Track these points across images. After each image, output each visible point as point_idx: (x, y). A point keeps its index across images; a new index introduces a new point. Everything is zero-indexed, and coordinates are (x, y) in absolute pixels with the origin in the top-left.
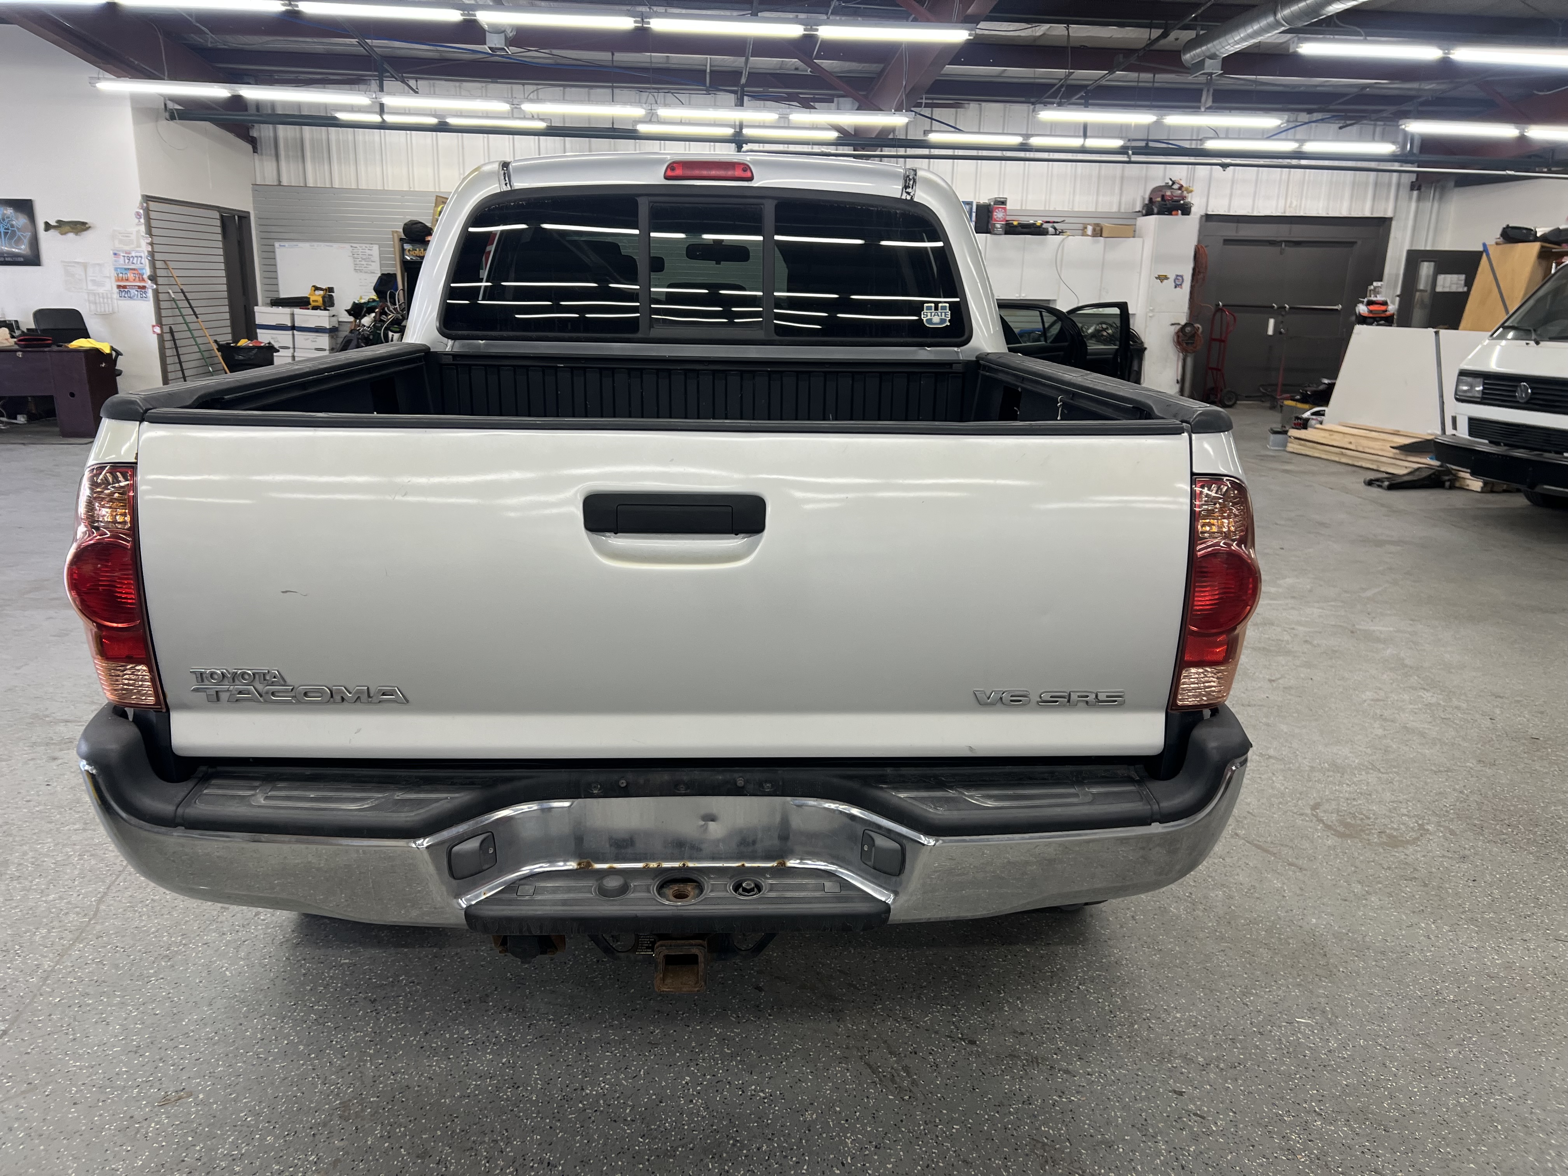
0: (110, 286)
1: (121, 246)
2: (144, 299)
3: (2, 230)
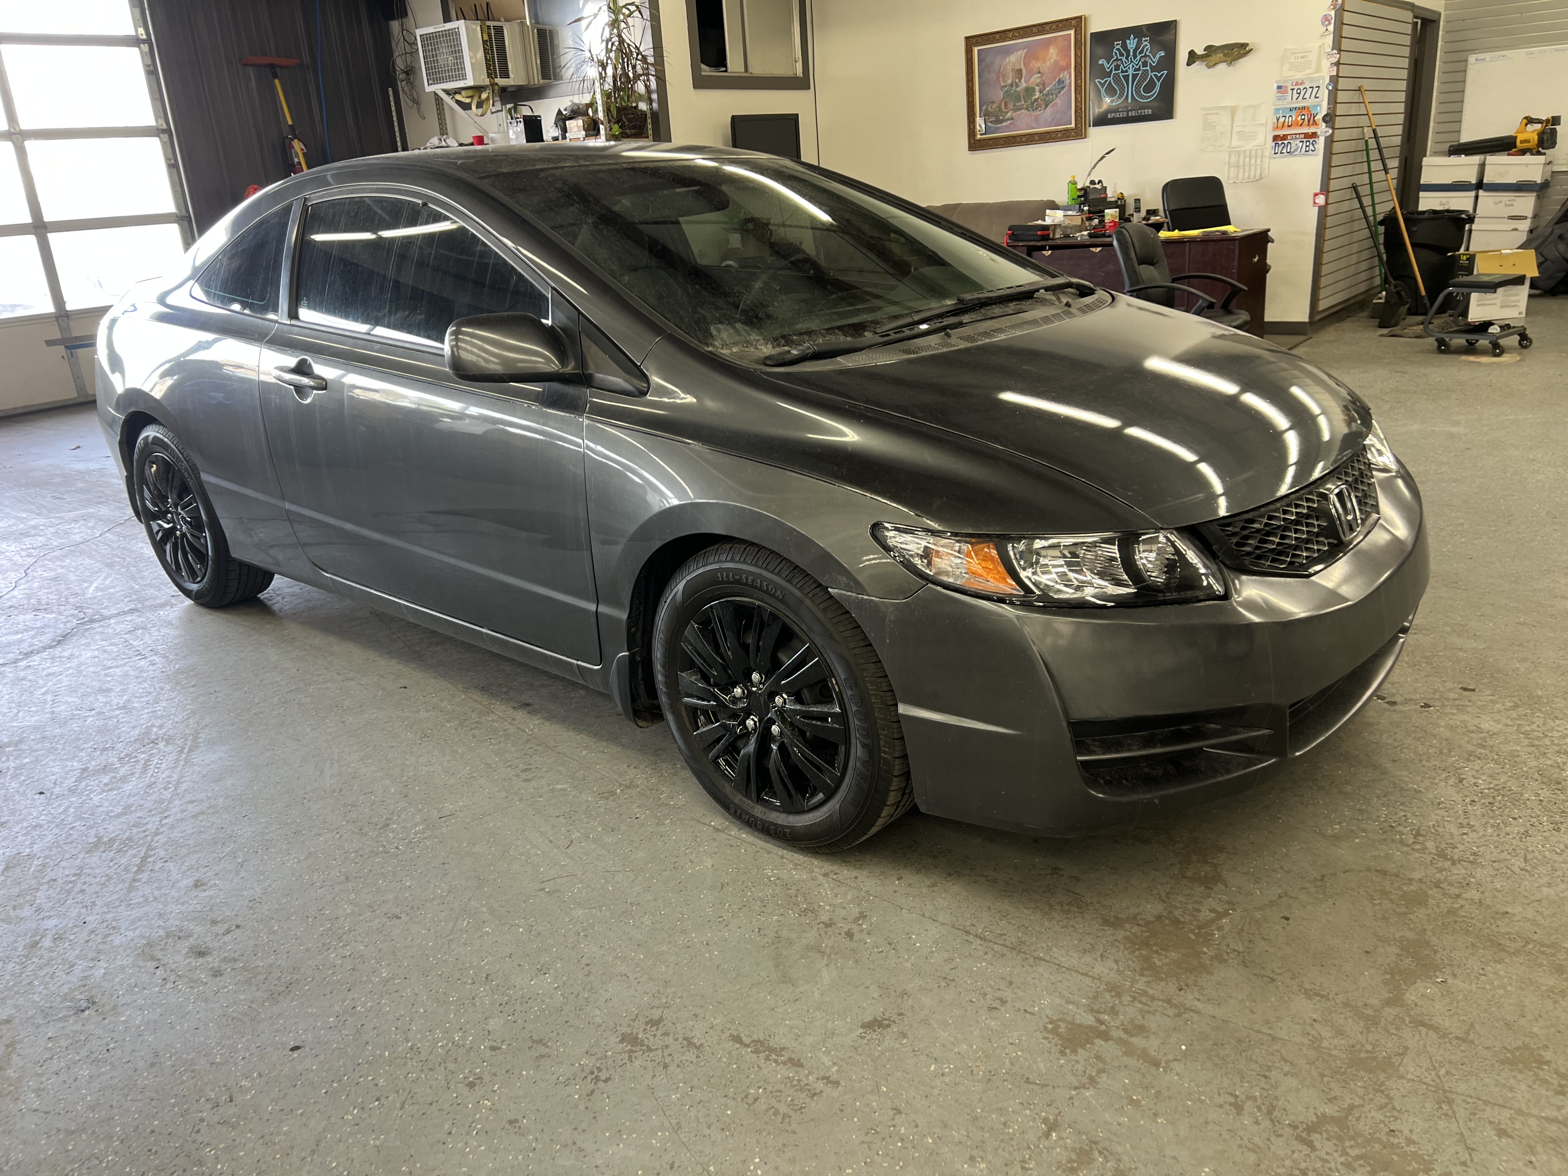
0: (1264, 138)
1: (1292, 73)
2: (1310, 152)
3: (1131, 72)
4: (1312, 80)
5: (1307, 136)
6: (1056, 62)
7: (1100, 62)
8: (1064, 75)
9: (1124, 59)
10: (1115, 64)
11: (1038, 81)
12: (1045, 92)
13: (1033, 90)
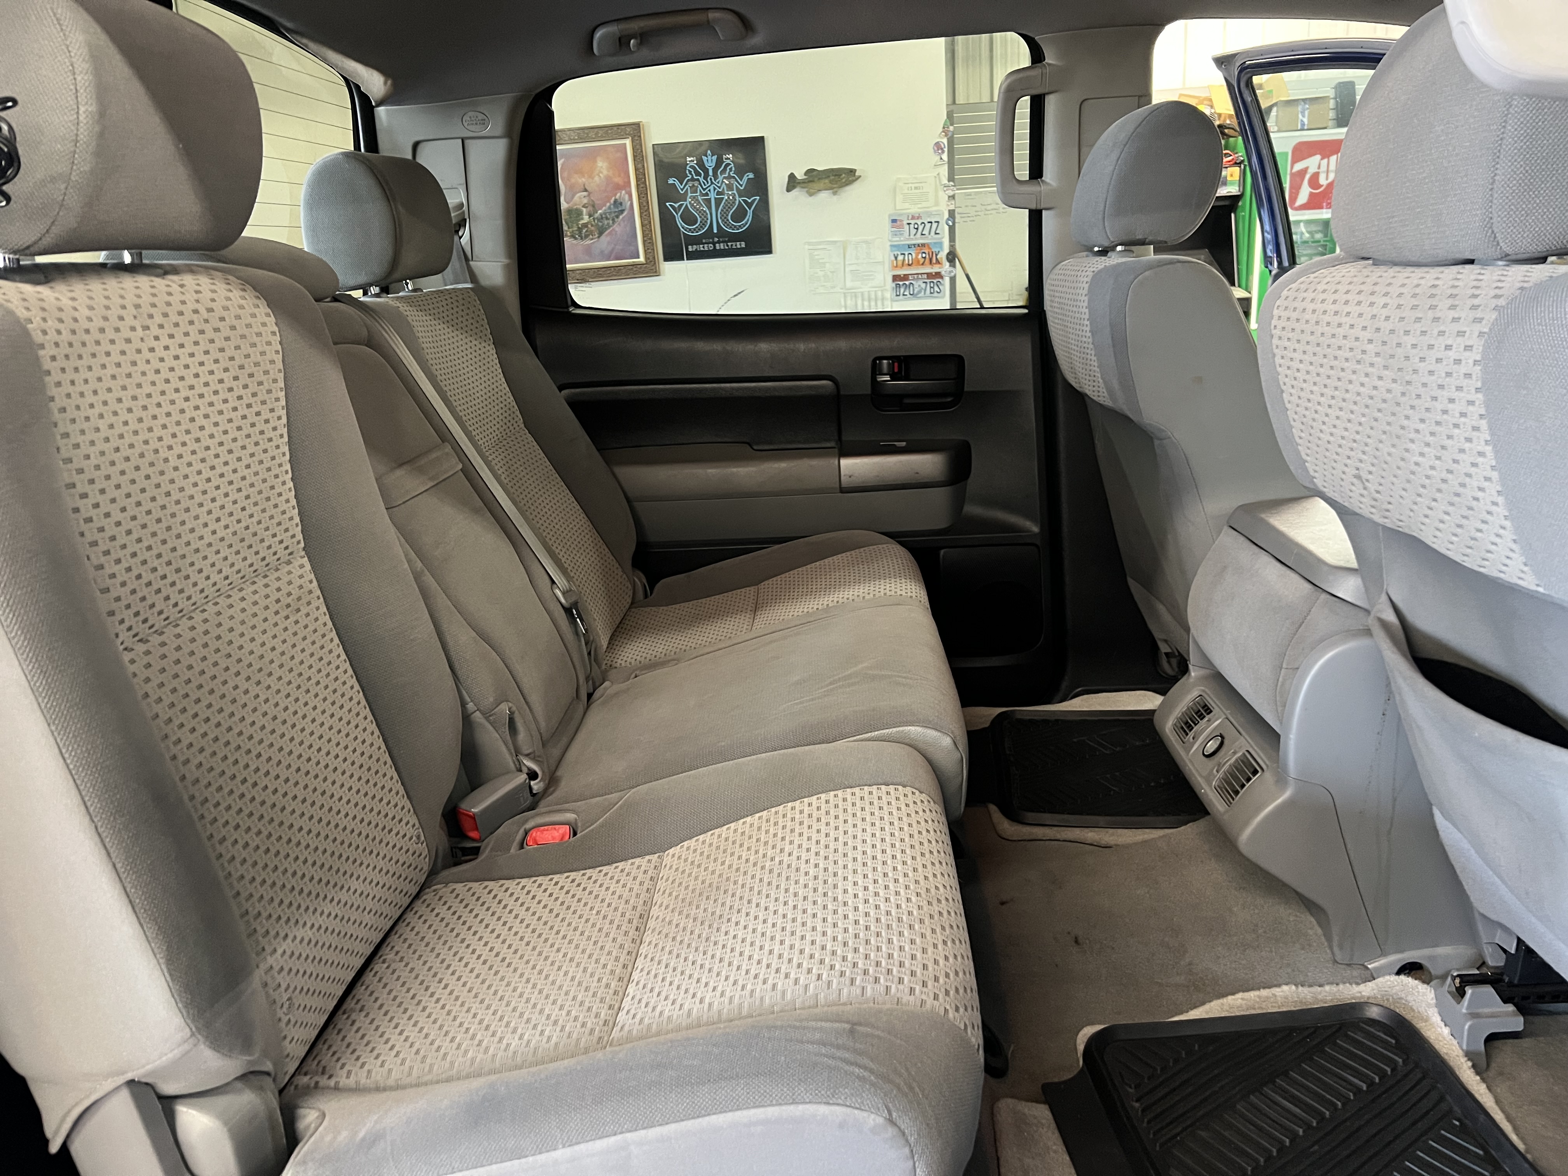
0: (882, 278)
1: (907, 205)
2: (936, 294)
3: (712, 196)
4: (930, 214)
5: (930, 275)
6: (608, 178)
7: (671, 181)
8: (622, 195)
9: (701, 179)
10: (690, 184)
11: (585, 201)
12: (596, 215)
13: (579, 214)
